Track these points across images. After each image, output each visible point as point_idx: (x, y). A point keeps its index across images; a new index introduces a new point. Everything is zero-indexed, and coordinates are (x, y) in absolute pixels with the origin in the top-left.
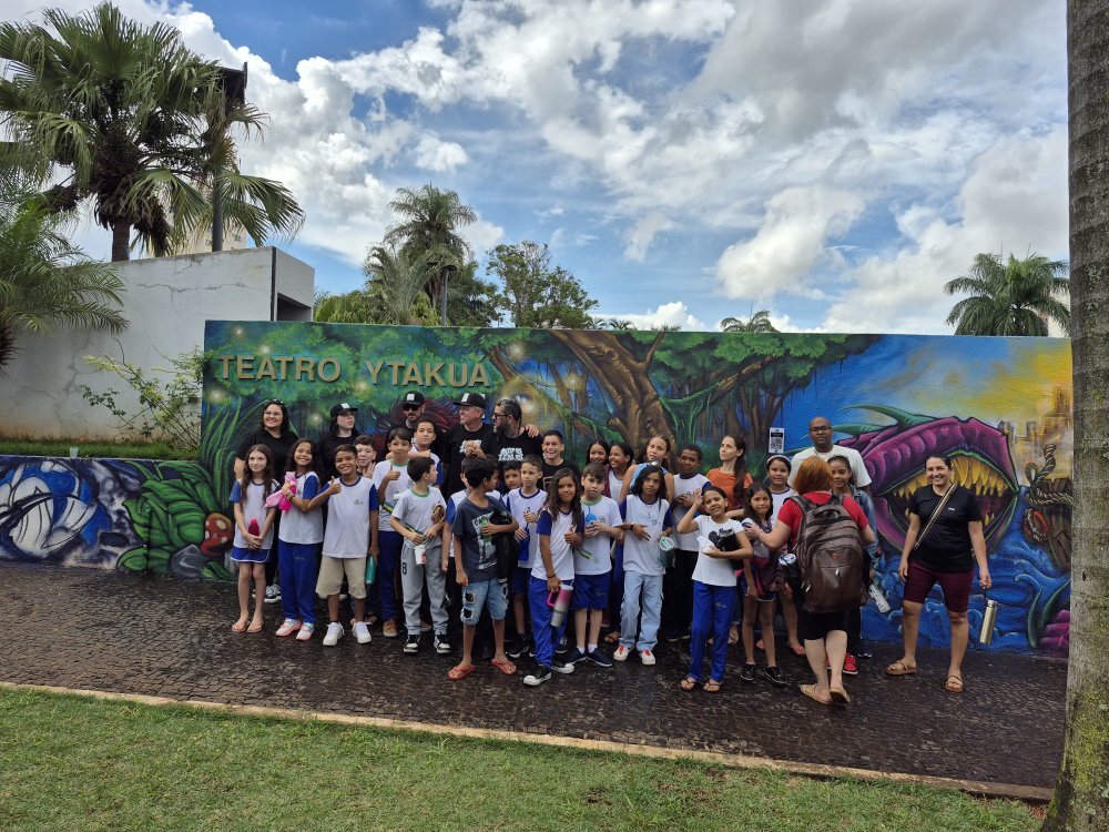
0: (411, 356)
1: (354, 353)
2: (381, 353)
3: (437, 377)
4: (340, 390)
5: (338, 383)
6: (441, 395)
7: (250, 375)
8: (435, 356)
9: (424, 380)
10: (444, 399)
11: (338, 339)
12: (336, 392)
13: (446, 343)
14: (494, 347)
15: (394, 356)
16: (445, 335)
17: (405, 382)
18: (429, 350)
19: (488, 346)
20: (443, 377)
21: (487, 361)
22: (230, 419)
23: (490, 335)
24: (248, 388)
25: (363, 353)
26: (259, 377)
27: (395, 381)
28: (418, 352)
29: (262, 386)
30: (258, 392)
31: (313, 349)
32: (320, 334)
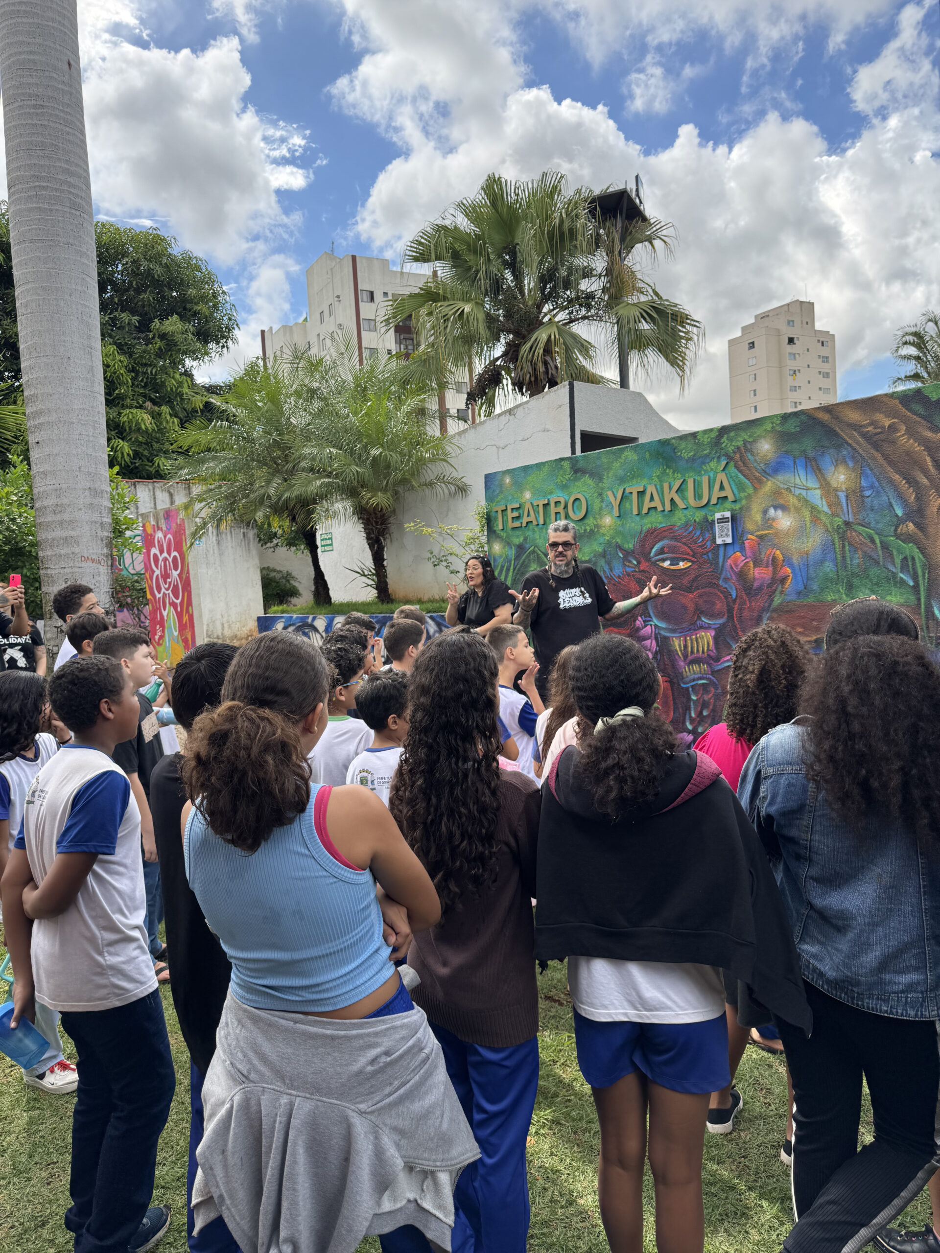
0: (650, 478)
1: (597, 485)
2: (622, 480)
3: (677, 499)
4: (588, 529)
5: (586, 521)
6: (684, 520)
7: (517, 524)
8: (674, 473)
9: (663, 505)
10: (687, 525)
11: (584, 472)
13: (685, 455)
14: (738, 448)
15: (634, 481)
16: (683, 445)
17: (645, 510)
18: (668, 467)
19: (731, 449)
20: (684, 498)
21: (732, 469)
22: (508, 570)
23: (732, 434)
24: (518, 537)
25: (607, 482)
26: (524, 525)
27: (635, 512)
28: (657, 472)
29: (529, 533)
30: (525, 539)
31: (564, 487)
32: (569, 470)
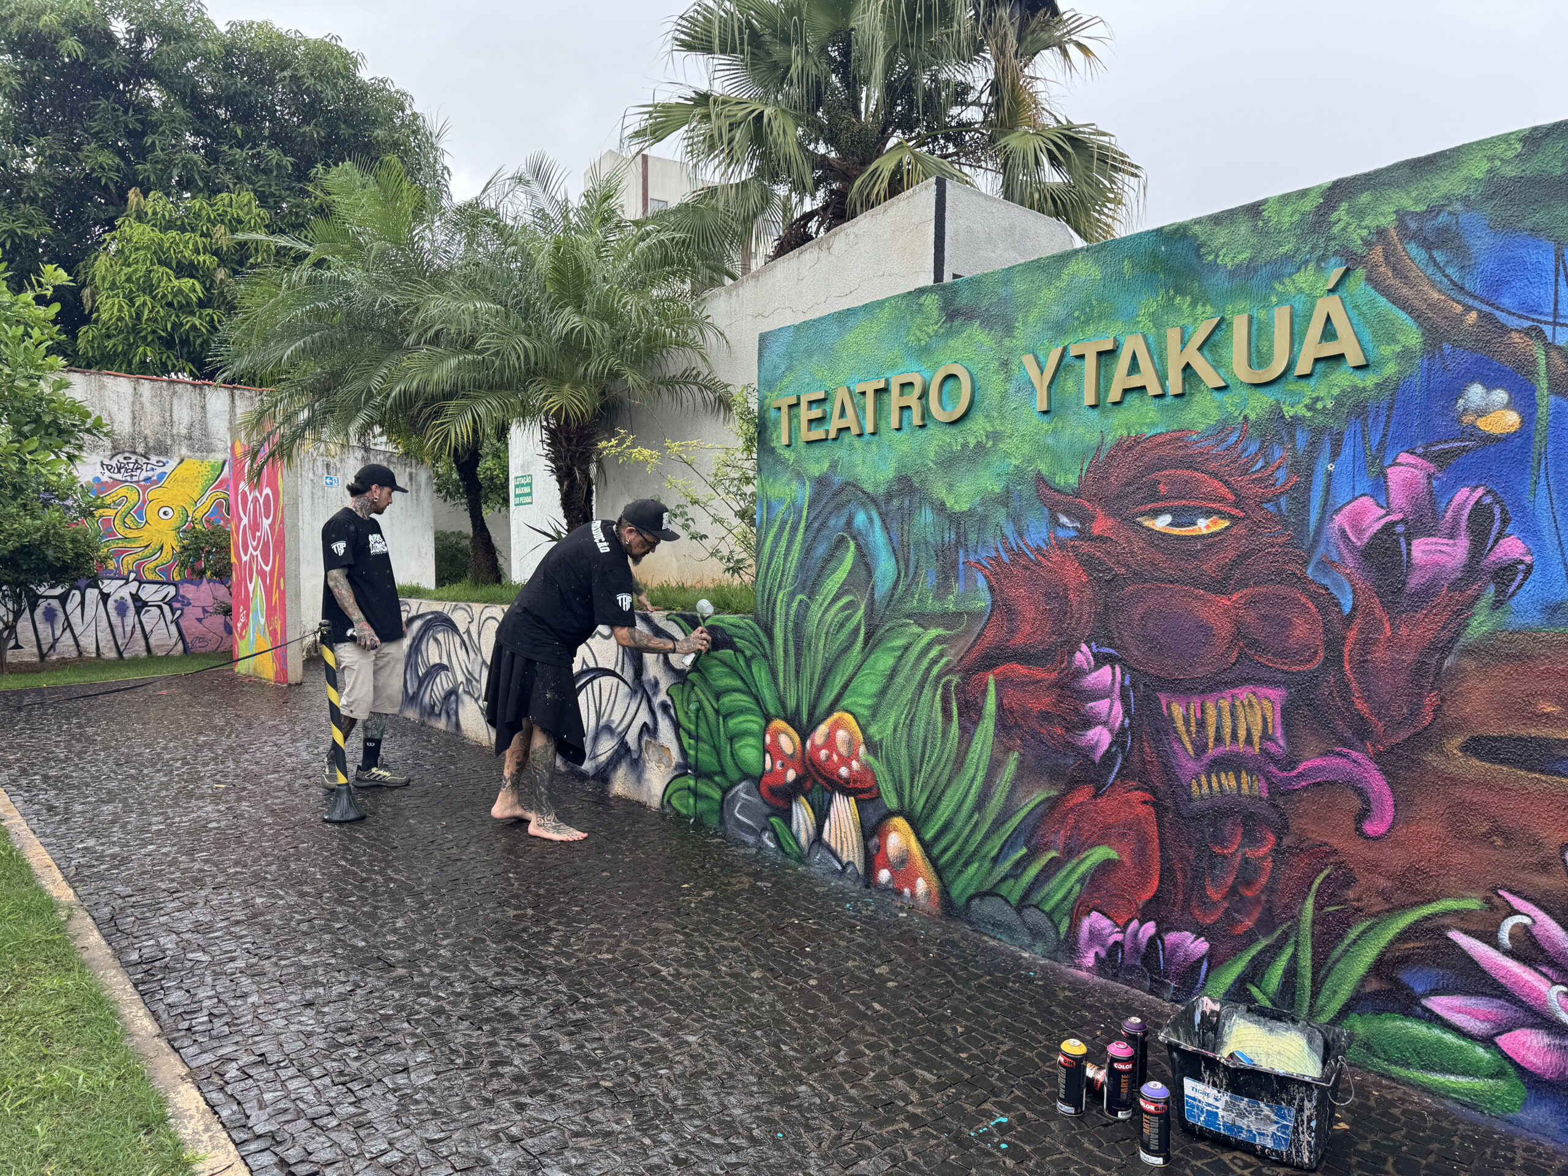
0: (1132, 321)
1: (1000, 343)
2: (1059, 328)
3: (1201, 366)
4: (972, 442)
5: (969, 425)
6: (1215, 416)
8: (1194, 304)
9: (1162, 378)
10: (1222, 428)
11: (969, 316)
12: (965, 446)
13: (1227, 260)
14: (1381, 232)
15: (1090, 330)
16: (1221, 235)
17: (1115, 395)
18: (1180, 290)
19: (1356, 237)
20: (1217, 365)
21: (1358, 284)
22: (794, 529)
23: (1365, 198)
24: (818, 460)
25: (1023, 335)
27: (1089, 399)
28: (1149, 303)
29: (840, 452)
30: (833, 465)
31: (923, 351)
32: (936, 313)
